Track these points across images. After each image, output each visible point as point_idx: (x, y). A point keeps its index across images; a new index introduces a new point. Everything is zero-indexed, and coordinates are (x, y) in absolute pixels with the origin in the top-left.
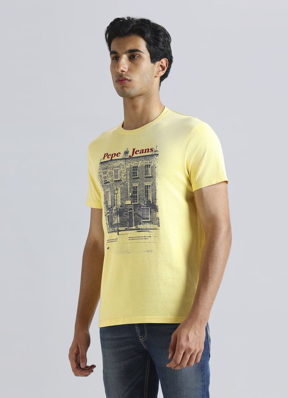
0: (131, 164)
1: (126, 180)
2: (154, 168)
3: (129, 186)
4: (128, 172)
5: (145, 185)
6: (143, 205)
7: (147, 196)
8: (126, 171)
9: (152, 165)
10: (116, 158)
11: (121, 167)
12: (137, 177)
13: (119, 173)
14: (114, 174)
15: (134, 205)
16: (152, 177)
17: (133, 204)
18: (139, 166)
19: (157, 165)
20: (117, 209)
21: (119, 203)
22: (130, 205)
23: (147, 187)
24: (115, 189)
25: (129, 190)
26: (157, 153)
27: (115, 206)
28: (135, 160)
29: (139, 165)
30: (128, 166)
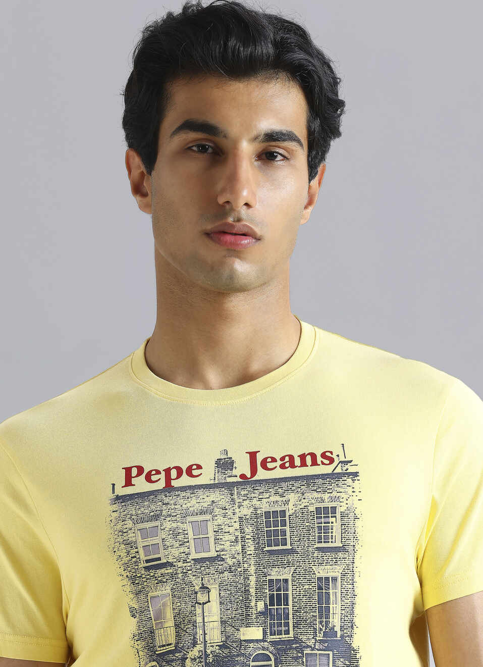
0: (255, 501)
1: (240, 557)
2: (349, 519)
3: (253, 579)
4: (249, 530)
5: (318, 575)
6: (311, 643)
7: (325, 612)
8: (237, 526)
9: (342, 509)
10: (185, 480)
11: (217, 511)
12: (284, 547)
13: (211, 534)
14: (191, 535)
15: (273, 643)
16: (343, 549)
17: (270, 638)
18: (291, 512)
19: (360, 508)
20: (207, 656)
21: (215, 635)
22: (257, 641)
23: (324, 583)
24: (197, 588)
25: (252, 591)
26: (352, 469)
27: (200, 647)
28: (267, 492)
29: (290, 509)
30: (246, 511)
